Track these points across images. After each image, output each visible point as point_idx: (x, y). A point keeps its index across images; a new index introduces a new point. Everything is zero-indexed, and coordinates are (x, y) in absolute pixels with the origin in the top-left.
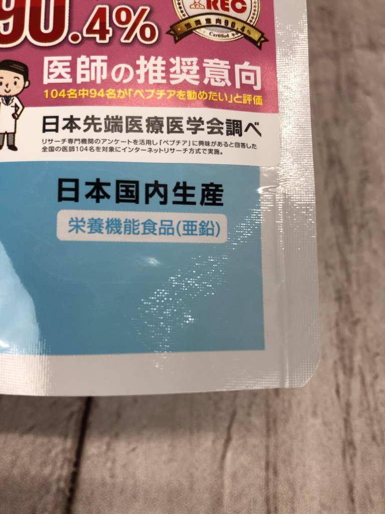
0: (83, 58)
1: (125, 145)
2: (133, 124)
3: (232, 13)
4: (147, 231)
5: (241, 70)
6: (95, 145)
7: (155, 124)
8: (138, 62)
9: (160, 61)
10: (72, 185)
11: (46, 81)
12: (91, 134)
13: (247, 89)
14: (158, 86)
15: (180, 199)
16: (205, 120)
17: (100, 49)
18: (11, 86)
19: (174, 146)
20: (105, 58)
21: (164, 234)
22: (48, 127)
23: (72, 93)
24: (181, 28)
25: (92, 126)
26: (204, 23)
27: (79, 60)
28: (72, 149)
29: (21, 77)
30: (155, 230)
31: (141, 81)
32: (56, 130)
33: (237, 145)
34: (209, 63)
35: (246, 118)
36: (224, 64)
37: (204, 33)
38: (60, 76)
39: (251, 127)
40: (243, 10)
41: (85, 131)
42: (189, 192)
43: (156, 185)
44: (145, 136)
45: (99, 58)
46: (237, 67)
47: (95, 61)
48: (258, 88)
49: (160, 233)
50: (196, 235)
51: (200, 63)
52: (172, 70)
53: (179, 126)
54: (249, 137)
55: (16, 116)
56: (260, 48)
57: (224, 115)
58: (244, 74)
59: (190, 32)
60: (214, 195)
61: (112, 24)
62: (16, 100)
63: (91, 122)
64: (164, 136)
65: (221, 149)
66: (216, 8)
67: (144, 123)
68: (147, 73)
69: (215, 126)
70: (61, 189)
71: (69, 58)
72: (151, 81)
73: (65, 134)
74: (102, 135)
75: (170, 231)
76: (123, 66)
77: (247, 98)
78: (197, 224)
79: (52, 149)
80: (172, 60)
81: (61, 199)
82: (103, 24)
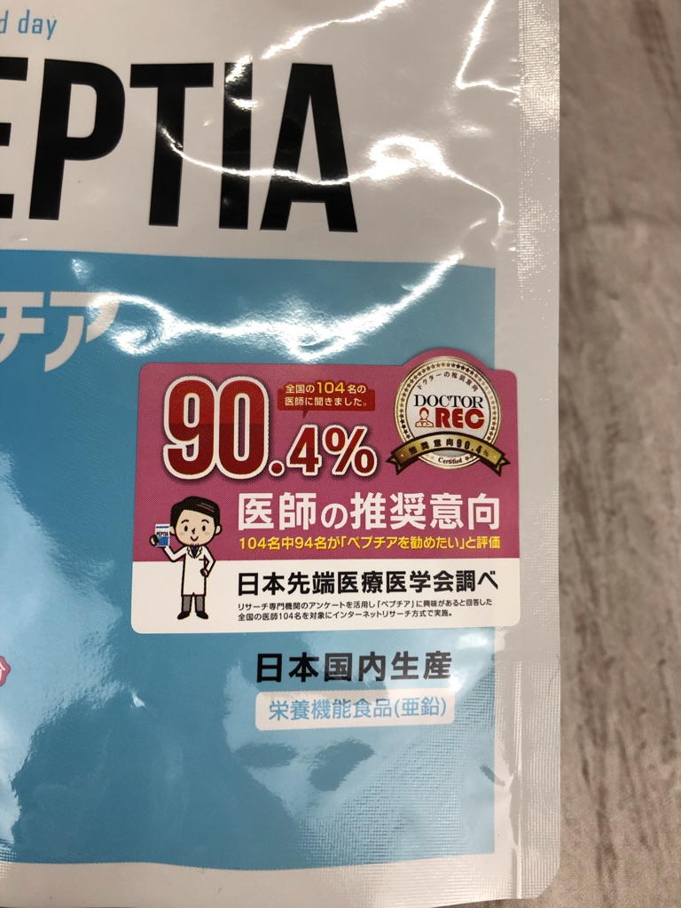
0: (287, 496)
1: (337, 609)
2: (347, 581)
3: (466, 429)
4: (360, 713)
5: (476, 505)
6: (301, 611)
7: (372, 581)
8: (353, 501)
9: (379, 499)
10: (274, 661)
11: (242, 527)
12: (297, 597)
13: (483, 529)
14: (375, 532)
15: (400, 673)
16: (432, 574)
17: (306, 484)
18: (199, 532)
19: (395, 608)
20: (313, 496)
21: (380, 715)
22: (245, 588)
23: (273, 541)
24: (405, 454)
25: (299, 586)
26: (432, 445)
27: (282, 499)
28: (274, 617)
29: (211, 520)
30: (369, 711)
31: (356, 526)
32: (255, 592)
33: (469, 602)
34: (438, 499)
35: (479, 566)
36: (455, 499)
37: (432, 459)
38: (259, 520)
39: (486, 578)
40: (480, 423)
41: (290, 592)
42: (410, 664)
43: (373, 657)
44: (361, 596)
45: (306, 496)
46: (471, 501)
47: (301, 500)
48: (495, 526)
49: (375, 715)
50: (418, 714)
51: (426, 501)
52: (393, 510)
53: (400, 583)
54: (484, 590)
55: (205, 573)
56: (499, 473)
57: (453, 566)
58: (479, 510)
59: (415, 459)
60: (441, 666)
61: (321, 450)
62: (205, 552)
63: (297, 580)
64: (383, 596)
65: (450, 609)
66: (447, 425)
67: (359, 580)
68: (363, 517)
69: (443, 581)
70: (261, 667)
71: (270, 496)
72: (369, 526)
73: (266, 597)
74: (310, 597)
75: (387, 712)
76: (335, 506)
77: (482, 541)
78: (419, 702)
79: (250, 617)
80: (393, 497)
81: (260, 679)
82: (310, 451)
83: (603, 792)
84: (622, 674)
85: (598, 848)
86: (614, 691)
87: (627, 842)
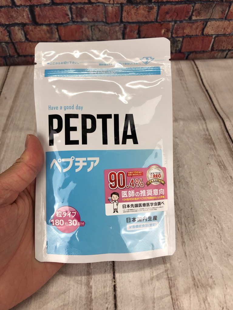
0: (129, 191)
1: (139, 210)
2: (140, 205)
3: (158, 178)
4: (143, 227)
5: (160, 191)
6: (133, 210)
7: (144, 205)
8: (140, 192)
9: (145, 191)
10: (129, 219)
11: (123, 197)
12: (132, 208)
13: (162, 195)
14: (144, 197)
15: (149, 220)
16: (154, 203)
17: (133, 189)
18: (116, 198)
19: (148, 209)
20: (134, 191)
22: (124, 207)
23: (128, 199)
24: (148, 183)
26: (153, 181)
27: (129, 192)
28: (129, 212)
29: (117, 196)
31: (141, 196)
32: (125, 208)
33: (160, 207)
34: (154, 190)
35: (161, 201)
36: (157, 190)
37: (153, 183)
38: (125, 196)
39: (162, 203)
40: (161, 177)
42: (151, 218)
44: (143, 207)
45: (133, 191)
46: (160, 190)
48: (163, 194)
49: (145, 227)
51: (152, 191)
52: (147, 193)
53: (149, 205)
54: (162, 205)
55: (117, 205)
56: (164, 185)
57: (157, 201)
58: (161, 191)
59: (150, 184)
60: (155, 218)
61: (135, 183)
62: (117, 201)
63: (132, 205)
64: (146, 207)
65: (157, 209)
66: (155, 177)
67: (142, 205)
68: (142, 194)
69: (156, 204)
70: (127, 220)
71: (127, 191)
72: (143, 196)
73: (127, 208)
74: (134, 208)
76: (138, 193)
77: (161, 197)
78: (152, 224)
79: (125, 212)
80: (147, 190)
81: (127, 222)
82: (133, 183)
83: (182, 233)
84: (184, 212)
85: (182, 242)
86: (183, 215)
87: (187, 240)
